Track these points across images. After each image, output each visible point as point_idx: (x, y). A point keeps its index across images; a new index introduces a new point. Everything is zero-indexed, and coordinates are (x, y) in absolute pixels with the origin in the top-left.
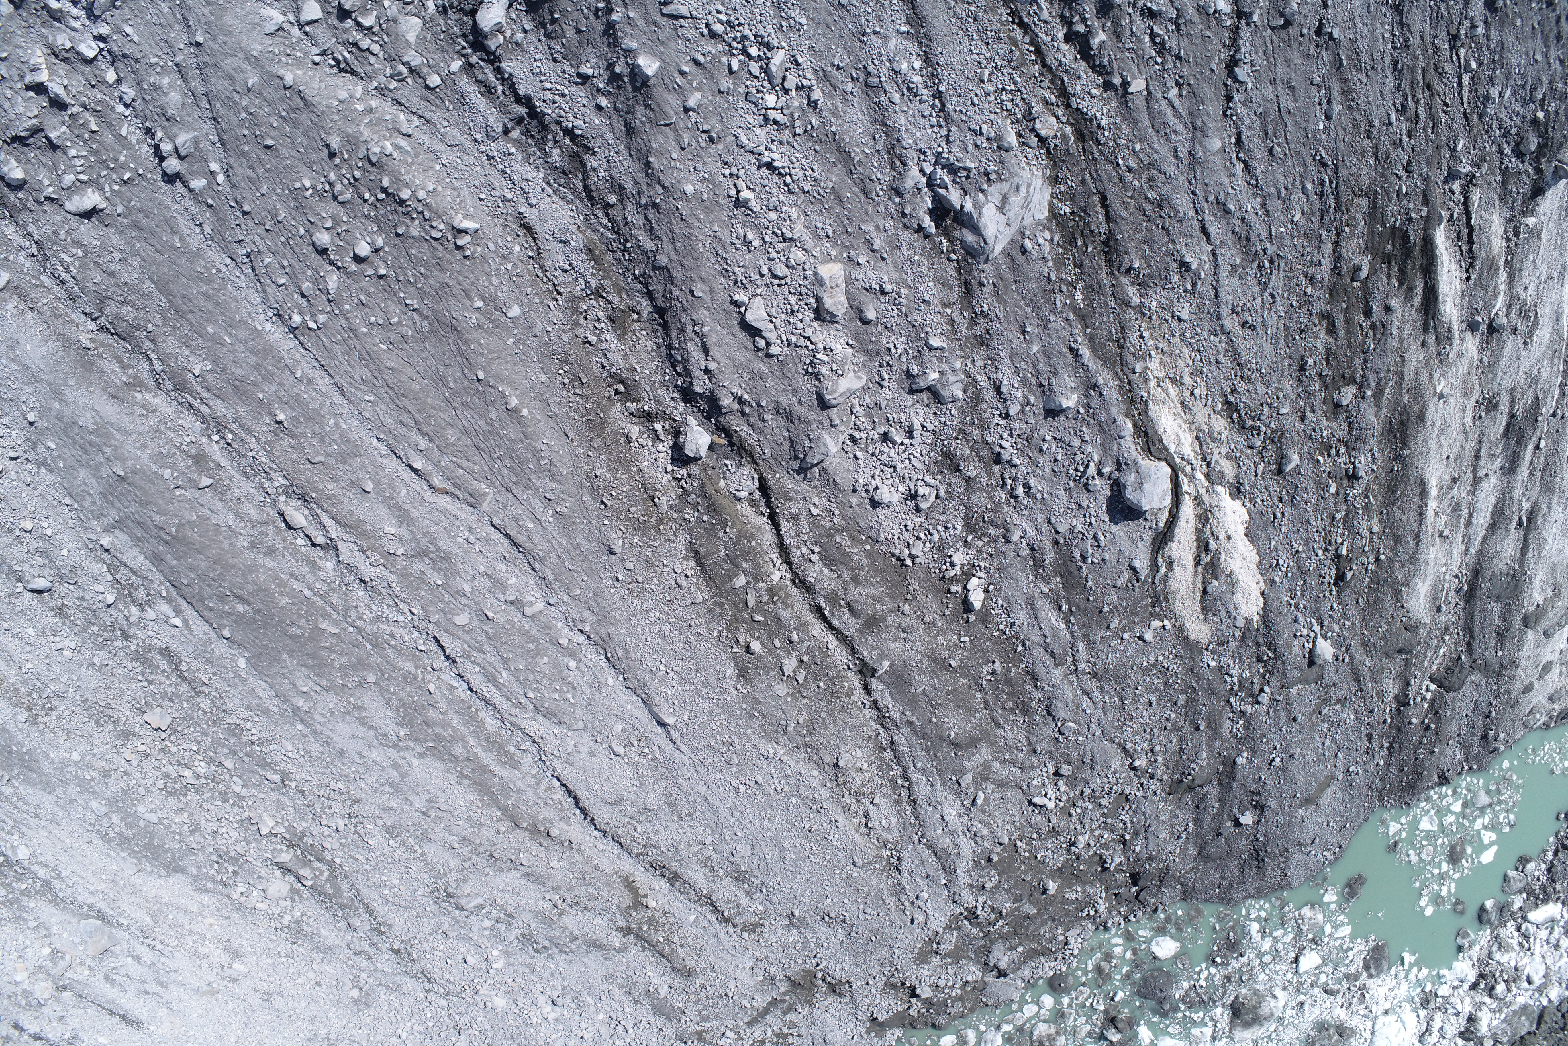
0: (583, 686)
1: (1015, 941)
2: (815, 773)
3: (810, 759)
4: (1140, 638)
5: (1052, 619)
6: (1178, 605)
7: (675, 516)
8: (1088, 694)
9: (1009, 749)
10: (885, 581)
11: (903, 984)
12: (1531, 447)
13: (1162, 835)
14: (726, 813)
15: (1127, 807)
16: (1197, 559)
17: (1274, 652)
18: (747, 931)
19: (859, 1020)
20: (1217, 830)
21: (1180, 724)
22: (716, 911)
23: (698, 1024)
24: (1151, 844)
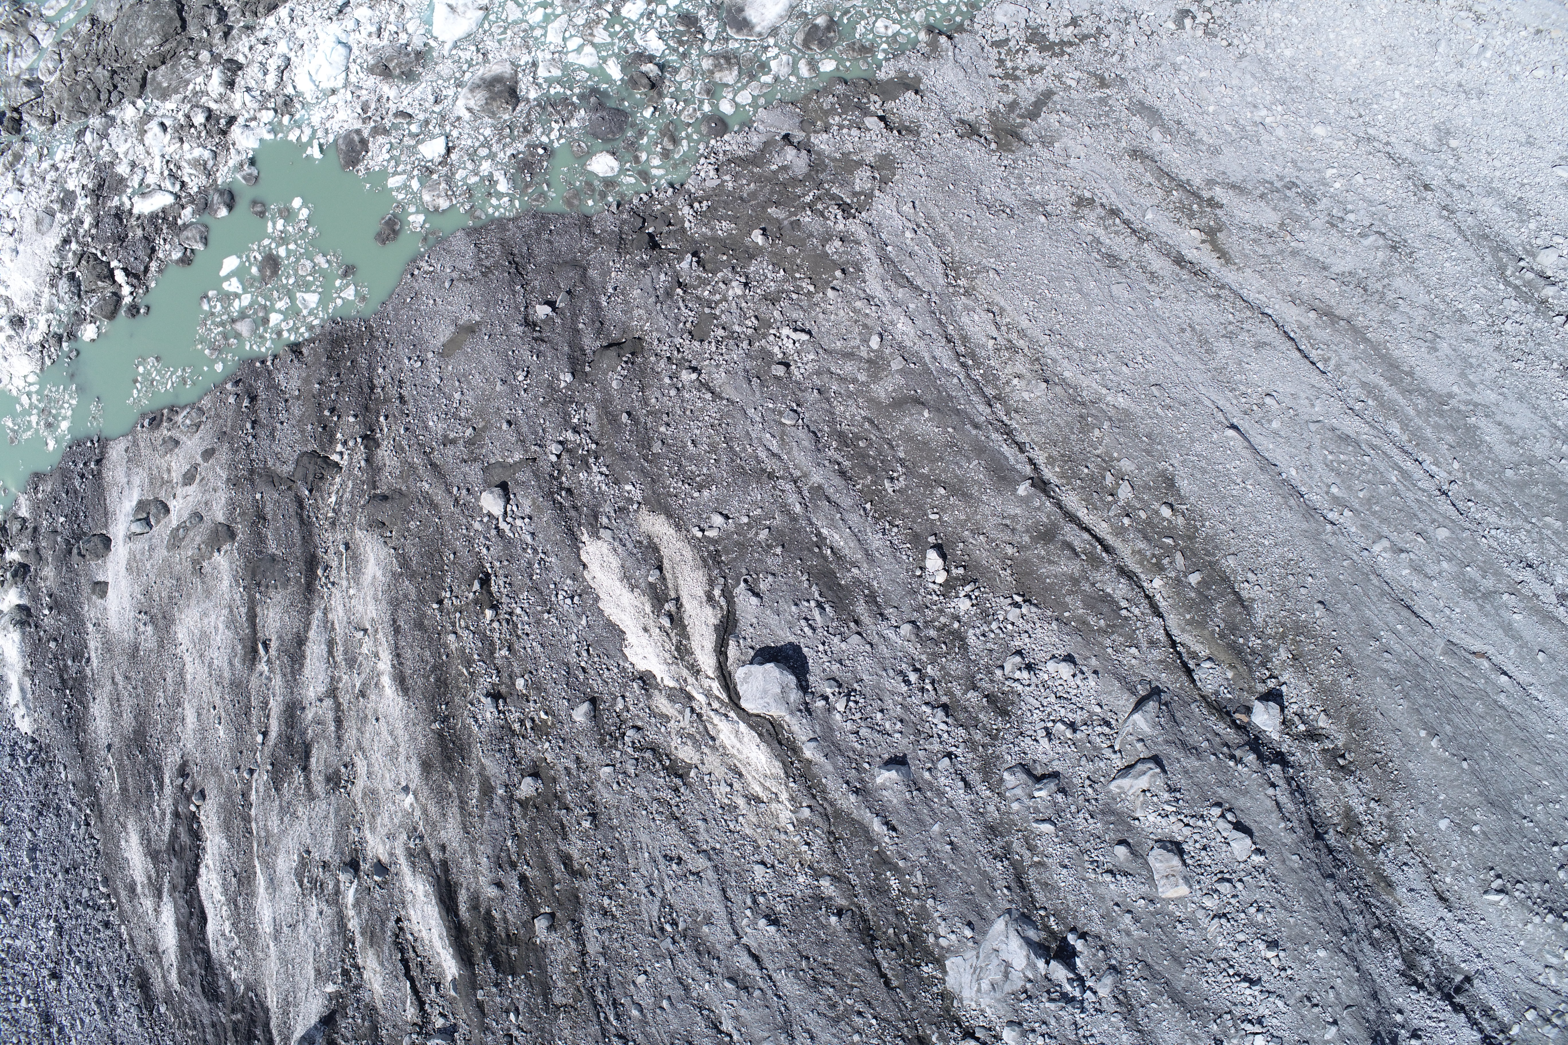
0: (1320, 468)
1: (783, 177)
2: (1067, 374)
3: (1075, 388)
4: (726, 518)
5: (839, 540)
6: (688, 553)
7: (1270, 642)
8: (774, 455)
9: (850, 395)
10: (1041, 579)
11: (899, 132)
12: (273, 734)
13: (636, 292)
14: (1149, 331)
15: (688, 325)
16: (679, 605)
17: (554, 500)
18: (1087, 199)
19: (933, 92)
20: (572, 298)
21: (651, 419)
22: (1127, 223)
23: (1108, 96)
24: (649, 282)
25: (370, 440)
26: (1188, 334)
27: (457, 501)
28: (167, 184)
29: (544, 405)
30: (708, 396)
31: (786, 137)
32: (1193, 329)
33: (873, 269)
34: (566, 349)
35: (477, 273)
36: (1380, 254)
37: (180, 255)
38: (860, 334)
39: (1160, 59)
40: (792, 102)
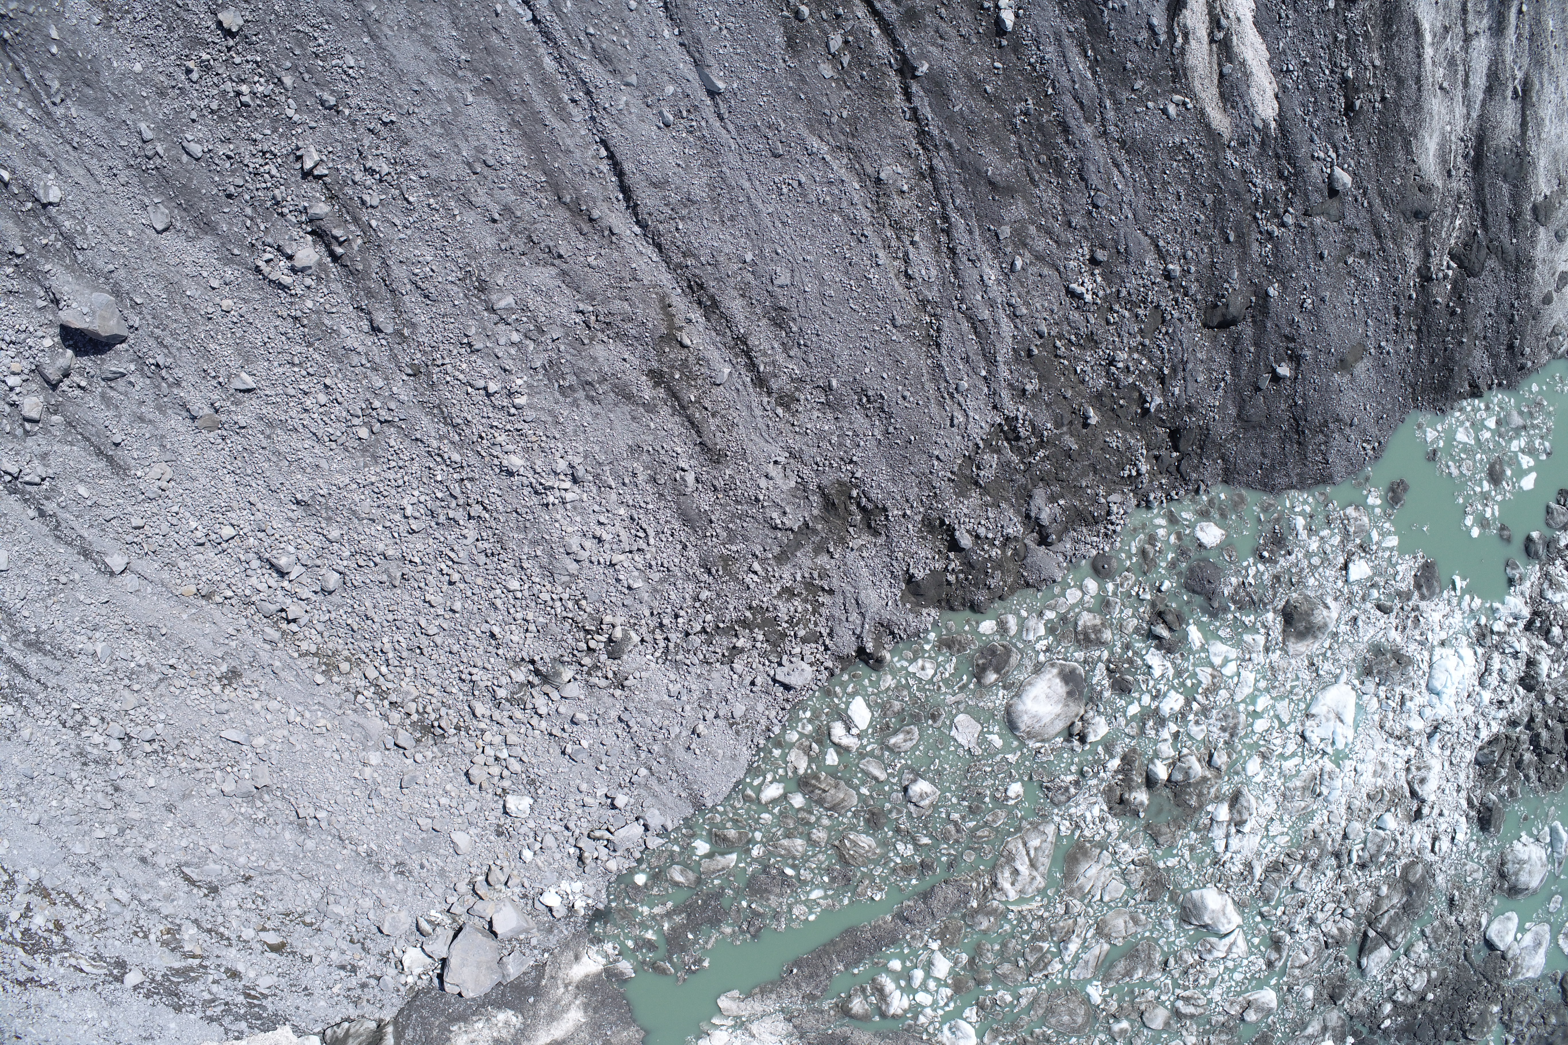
0: (639, 32)
1: (1056, 488)
2: (857, 186)
3: (852, 167)
4: (1164, 111)
5: (1080, 65)
6: (1197, 85)
8: (1118, 166)
9: (1045, 214)
11: (942, 523)
12: (1514, 10)
13: (1201, 378)
14: (767, 221)
15: (1164, 330)
16: (1211, 34)
17: (1294, 167)
18: (781, 405)
19: (895, 577)
20: (1256, 383)
21: (1210, 231)
22: (752, 366)
23: (724, 544)
24: (1189, 388)
25: (1425, 277)
26: (728, 214)
27: (1365, 193)
29: (1292, 270)
30: (1161, 244)
31: (1042, 542)
32: (722, 218)
33: (1004, 353)
34: (1268, 326)
35: (1331, 426)
36: (500, 282)
38: (1028, 279)
39: (657, 591)
40: (1028, 585)
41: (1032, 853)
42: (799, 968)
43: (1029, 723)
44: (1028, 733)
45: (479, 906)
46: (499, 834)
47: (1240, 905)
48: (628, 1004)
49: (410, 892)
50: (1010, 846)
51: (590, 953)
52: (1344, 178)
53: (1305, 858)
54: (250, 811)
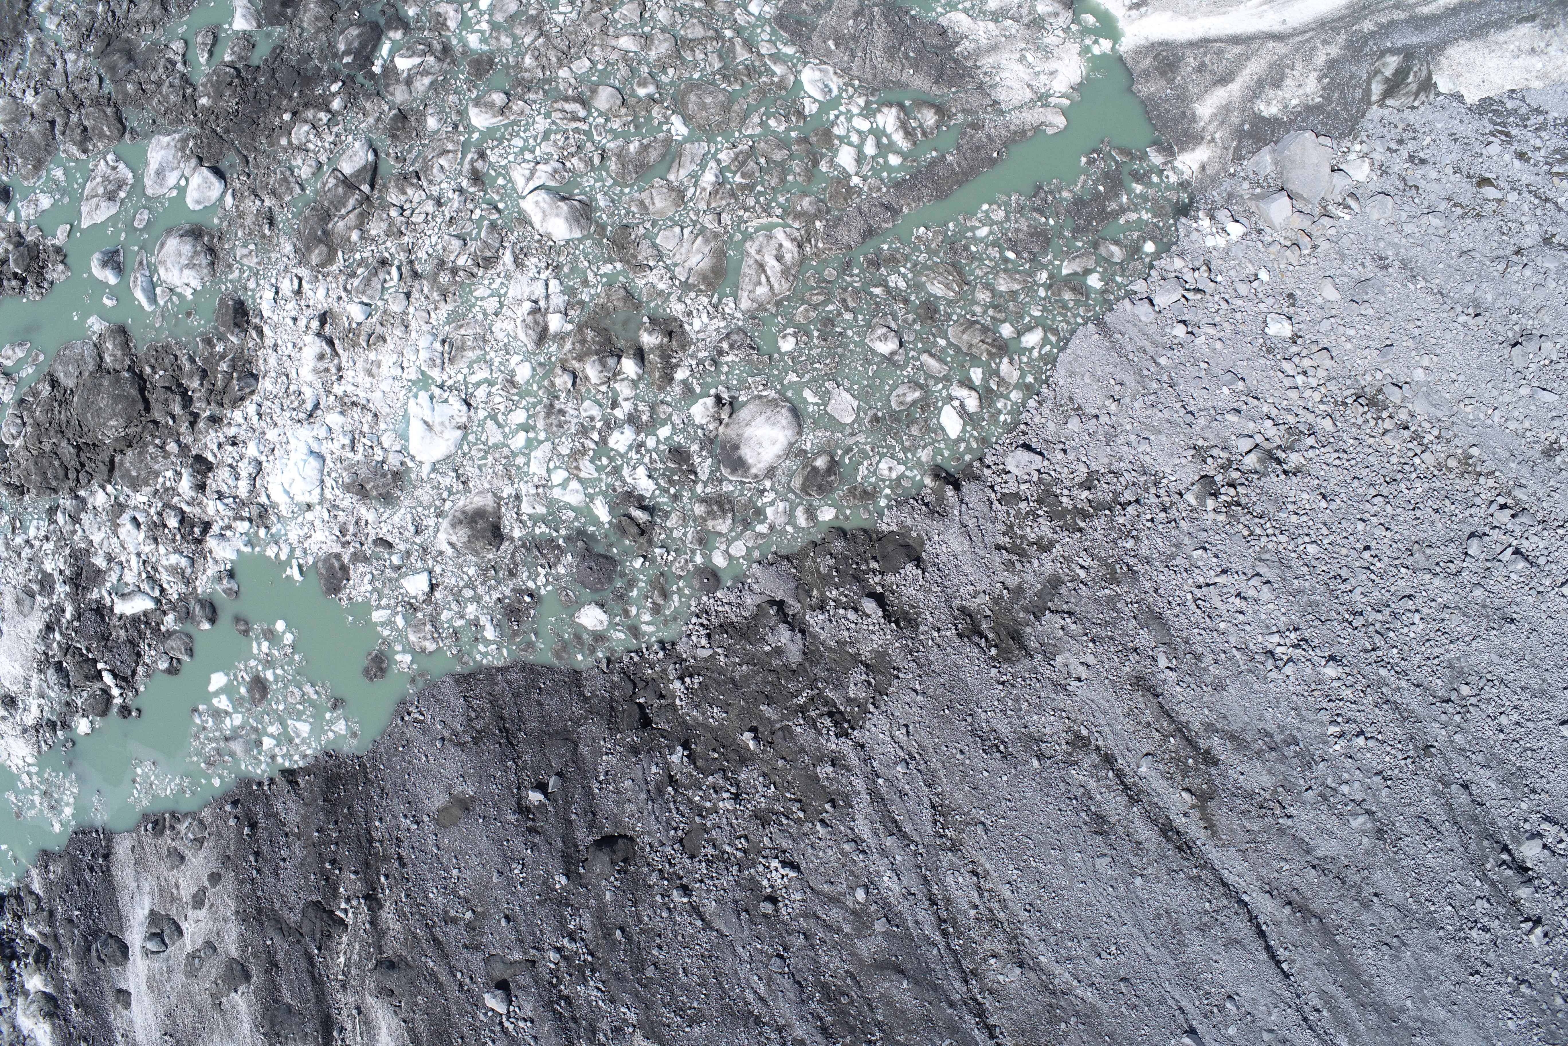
2: (1042, 959)
3: (1048, 975)
8: (761, 999)
9: (835, 945)
13: (628, 783)
14: (1126, 917)
15: (680, 833)
17: (554, 1010)
18: (1083, 738)
19: (935, 565)
20: (564, 781)
21: (643, 938)
22: (1120, 775)
23: (1118, 595)
24: (640, 773)
25: (372, 900)
26: (1164, 921)
27: (462, 986)
28: (145, 586)
29: (540, 903)
30: (699, 923)
31: (780, 605)
32: (1169, 916)
33: (862, 804)
34: (560, 844)
35: (468, 738)
36: (1365, 840)
37: (166, 665)
38: (847, 879)
39: (1177, 546)
40: (788, 558)
41: (763, 279)
42: (990, 158)
43: (779, 417)
44: (777, 405)
45: (1306, 224)
46: (1291, 296)
47: (524, 220)
48: (1150, 119)
49: (1371, 238)
50: (786, 286)
51: (1189, 172)
52: (494, 1002)
53: (454, 271)
54: (1524, 321)
